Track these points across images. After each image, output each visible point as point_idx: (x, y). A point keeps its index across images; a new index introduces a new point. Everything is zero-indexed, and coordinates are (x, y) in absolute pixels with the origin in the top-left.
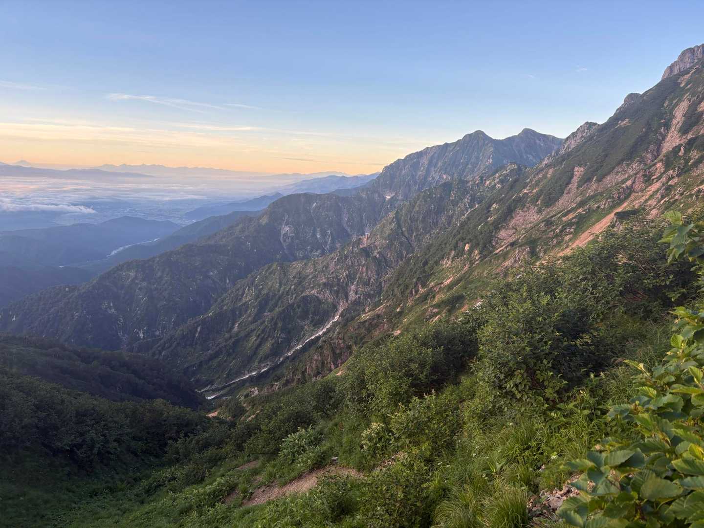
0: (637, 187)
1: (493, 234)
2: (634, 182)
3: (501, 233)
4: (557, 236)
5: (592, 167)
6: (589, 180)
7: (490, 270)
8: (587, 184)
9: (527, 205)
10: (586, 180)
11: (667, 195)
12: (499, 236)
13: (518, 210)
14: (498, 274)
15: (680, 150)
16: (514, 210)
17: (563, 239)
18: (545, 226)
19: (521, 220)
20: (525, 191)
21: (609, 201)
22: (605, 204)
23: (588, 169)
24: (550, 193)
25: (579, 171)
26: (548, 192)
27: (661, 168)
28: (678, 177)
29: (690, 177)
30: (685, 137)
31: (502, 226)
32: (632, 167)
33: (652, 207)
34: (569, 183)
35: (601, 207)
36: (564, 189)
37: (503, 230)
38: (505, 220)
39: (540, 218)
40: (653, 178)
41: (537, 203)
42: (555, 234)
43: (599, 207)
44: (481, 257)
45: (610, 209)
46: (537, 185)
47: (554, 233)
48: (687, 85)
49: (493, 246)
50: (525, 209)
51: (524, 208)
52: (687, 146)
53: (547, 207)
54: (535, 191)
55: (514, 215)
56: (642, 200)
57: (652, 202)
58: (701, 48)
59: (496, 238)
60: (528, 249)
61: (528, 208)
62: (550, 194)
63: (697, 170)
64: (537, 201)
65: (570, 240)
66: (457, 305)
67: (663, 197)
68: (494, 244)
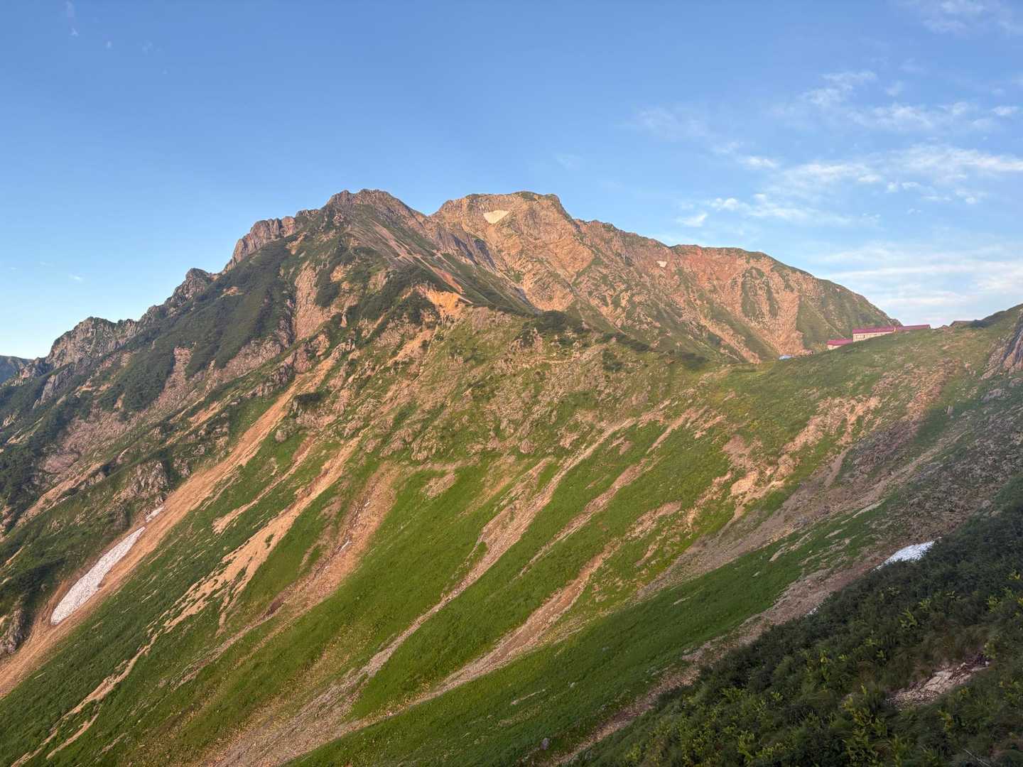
0: (300, 365)
1: (32, 465)
2: (295, 360)
3: (50, 462)
4: (202, 440)
5: (203, 348)
6: (204, 366)
7: (87, 513)
8: (201, 371)
9: (94, 411)
10: (199, 366)
11: (354, 372)
12: (45, 468)
13: (76, 420)
14: (114, 514)
15: (341, 320)
16: (69, 421)
17: (214, 446)
18: (161, 432)
19: (86, 437)
20: (84, 389)
21: (268, 385)
22: (263, 390)
23: (198, 350)
24: (140, 387)
25: (182, 356)
26: (137, 386)
27: (325, 342)
28: (360, 349)
29: (375, 348)
30: (327, 310)
31: (48, 449)
32: (265, 348)
33: (338, 388)
34: (170, 372)
35: (258, 395)
36: (165, 381)
37: (54, 457)
38: (54, 438)
39: (128, 429)
40: (318, 354)
41: (116, 406)
42: (199, 438)
43: (254, 395)
44: (12, 510)
45: (273, 397)
46: (104, 377)
47: (196, 437)
48: (299, 252)
49: (34, 487)
50: (92, 418)
51: (87, 416)
52: (349, 316)
53: (138, 409)
54: (103, 388)
55: (69, 429)
56: (317, 380)
57: (336, 382)
58: (276, 222)
59: (40, 471)
60: (159, 465)
61: (97, 417)
62: (140, 389)
63: (380, 340)
64: (115, 402)
65: (228, 444)
66: (42, 586)
67: (348, 375)
68: (36, 483)
